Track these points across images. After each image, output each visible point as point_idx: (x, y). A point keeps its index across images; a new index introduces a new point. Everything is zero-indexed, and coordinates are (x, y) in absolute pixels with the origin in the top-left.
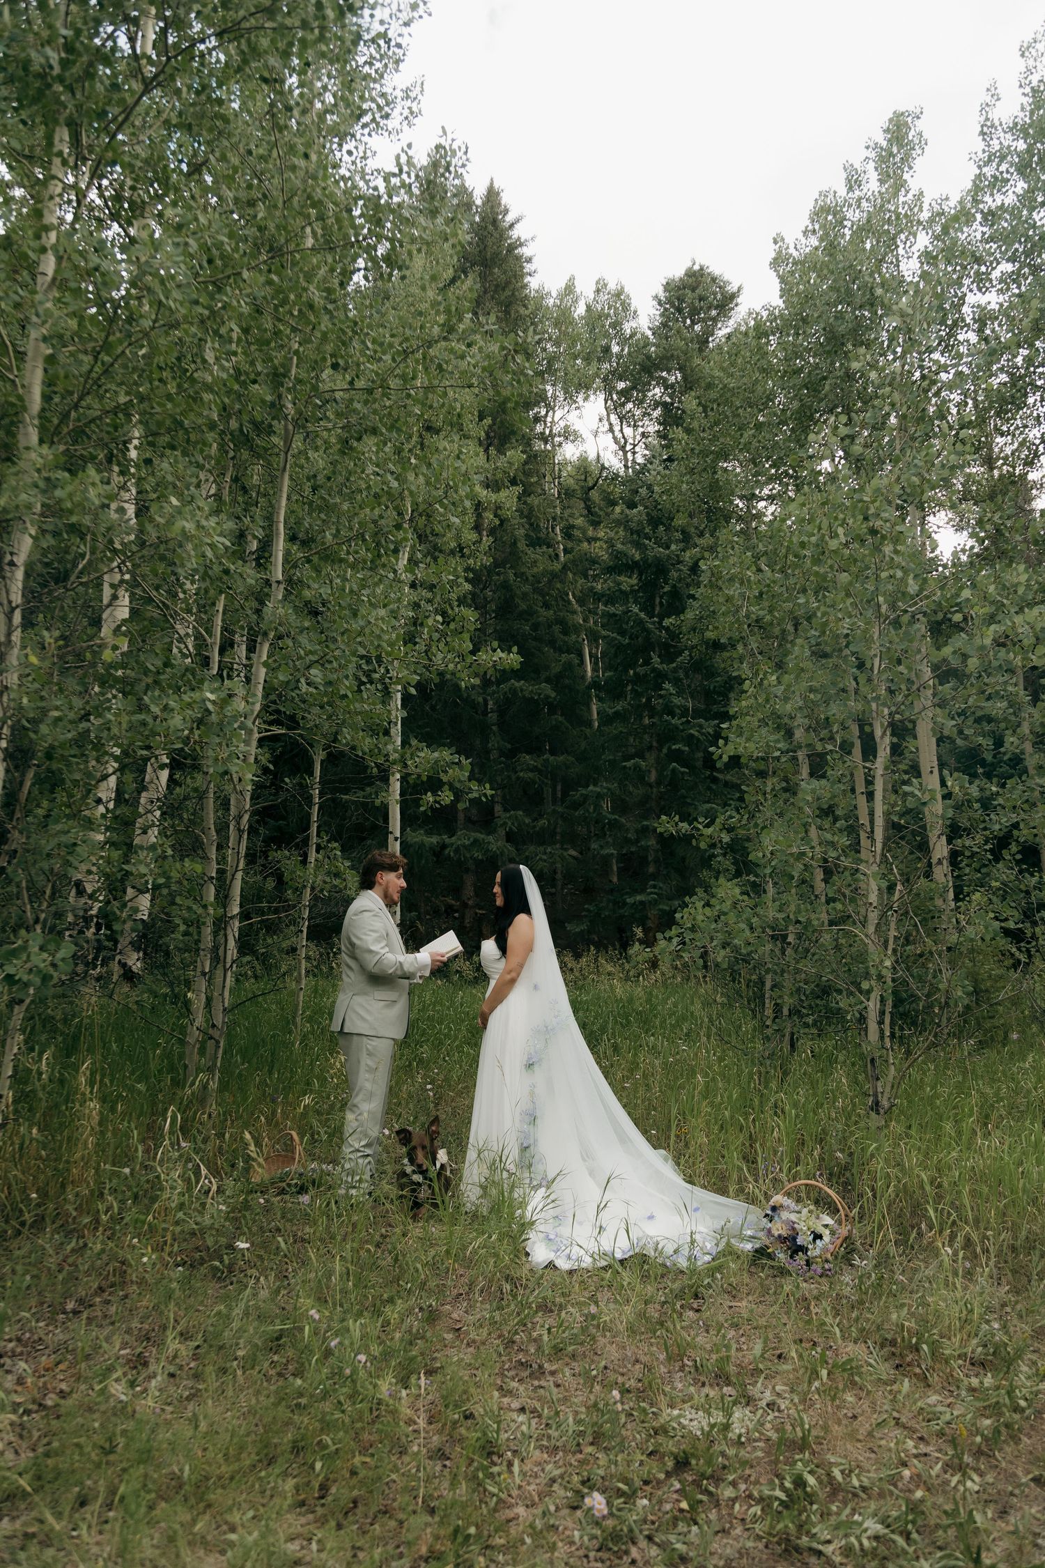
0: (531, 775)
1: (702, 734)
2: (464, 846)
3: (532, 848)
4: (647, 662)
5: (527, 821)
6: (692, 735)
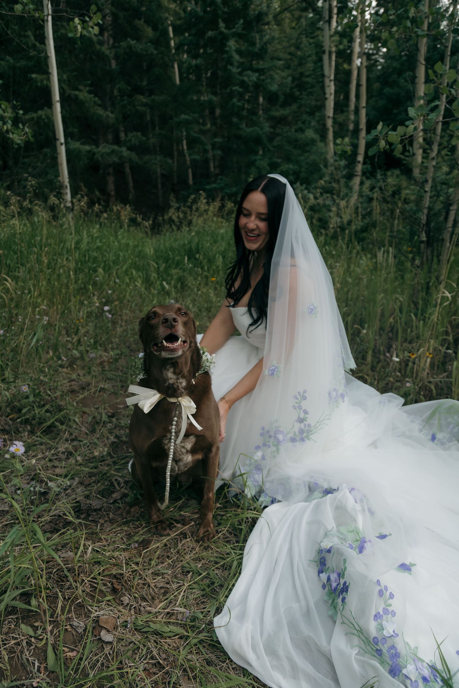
0: (143, 108)
1: (250, 81)
2: (106, 154)
3: (148, 157)
5: (144, 139)
6: (243, 81)
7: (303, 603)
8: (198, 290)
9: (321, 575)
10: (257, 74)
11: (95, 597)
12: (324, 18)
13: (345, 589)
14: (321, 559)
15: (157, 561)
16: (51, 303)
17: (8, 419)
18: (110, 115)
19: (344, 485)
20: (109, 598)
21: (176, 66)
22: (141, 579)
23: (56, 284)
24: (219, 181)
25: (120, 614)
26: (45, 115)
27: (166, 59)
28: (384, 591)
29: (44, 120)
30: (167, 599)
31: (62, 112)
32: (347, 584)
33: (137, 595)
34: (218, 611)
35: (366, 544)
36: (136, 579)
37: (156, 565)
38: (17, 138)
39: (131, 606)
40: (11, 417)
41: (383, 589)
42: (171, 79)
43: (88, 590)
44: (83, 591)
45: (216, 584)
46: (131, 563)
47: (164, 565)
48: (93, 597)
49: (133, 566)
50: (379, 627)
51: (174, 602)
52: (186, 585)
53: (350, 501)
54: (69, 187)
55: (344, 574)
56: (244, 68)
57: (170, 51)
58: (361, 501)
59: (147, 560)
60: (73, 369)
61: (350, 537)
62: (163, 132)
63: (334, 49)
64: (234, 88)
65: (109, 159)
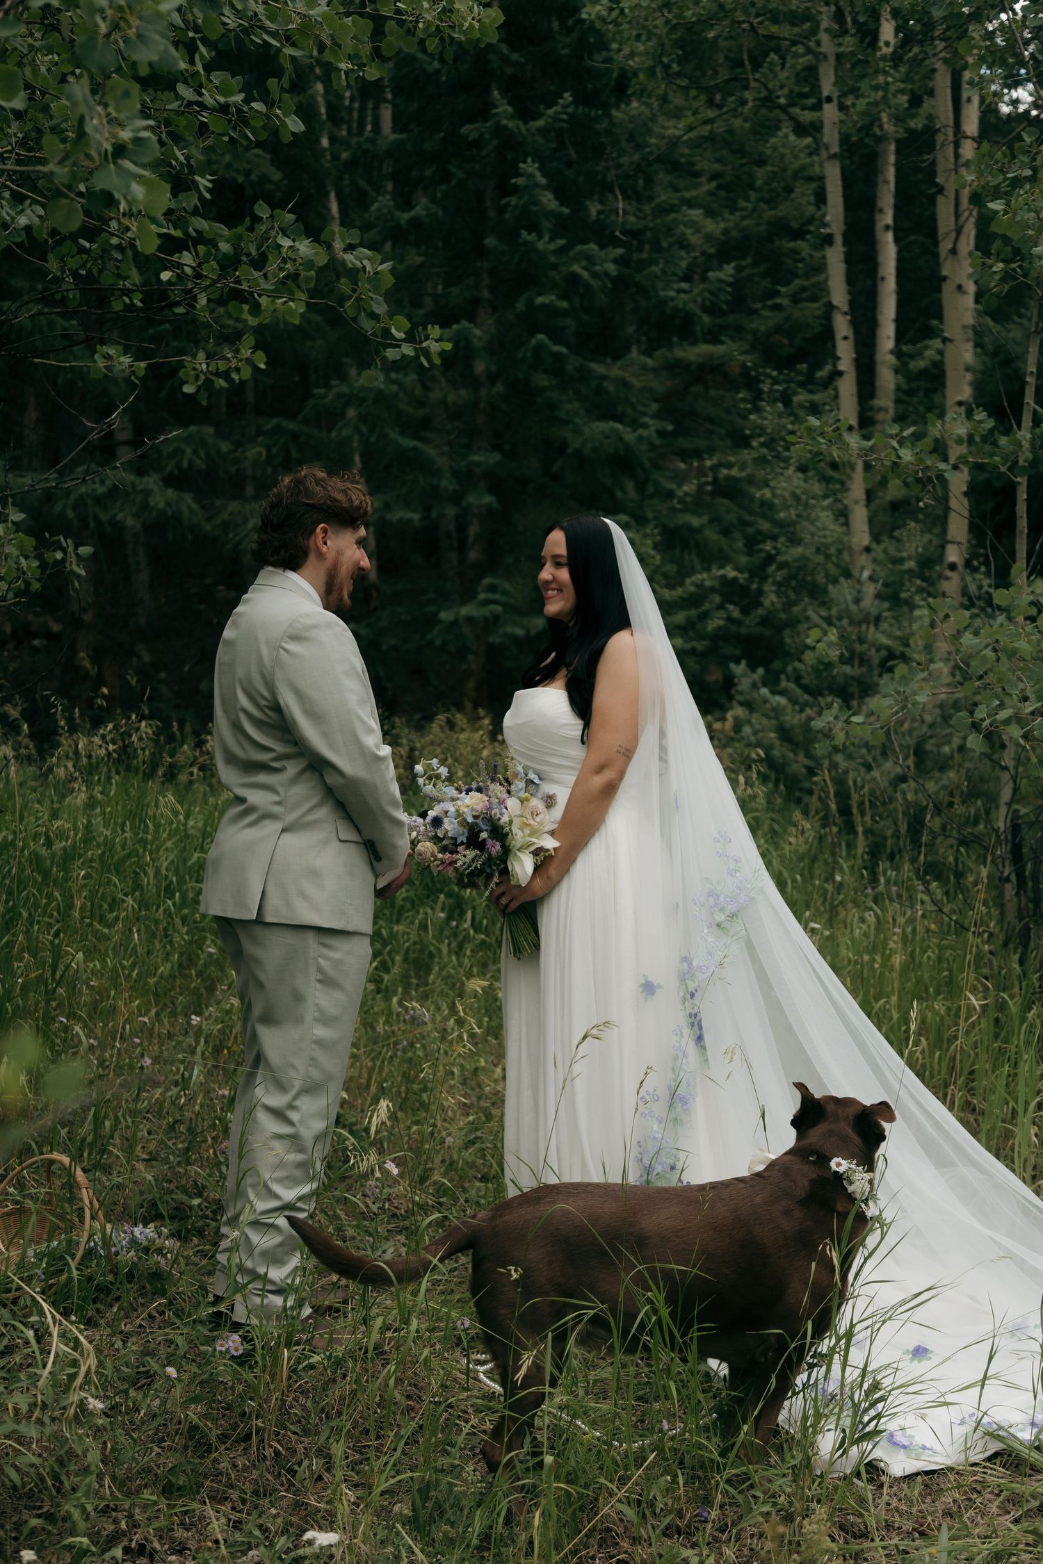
1: (595, 275)
2: (98, 500)
3: (234, 506)
4: (485, 111)
5: (225, 447)
6: (574, 277)
10: (620, 251)
21: (333, 200)
24: (482, 596)
62: (292, 426)
63: (889, 127)
64: (540, 300)
65: (104, 517)
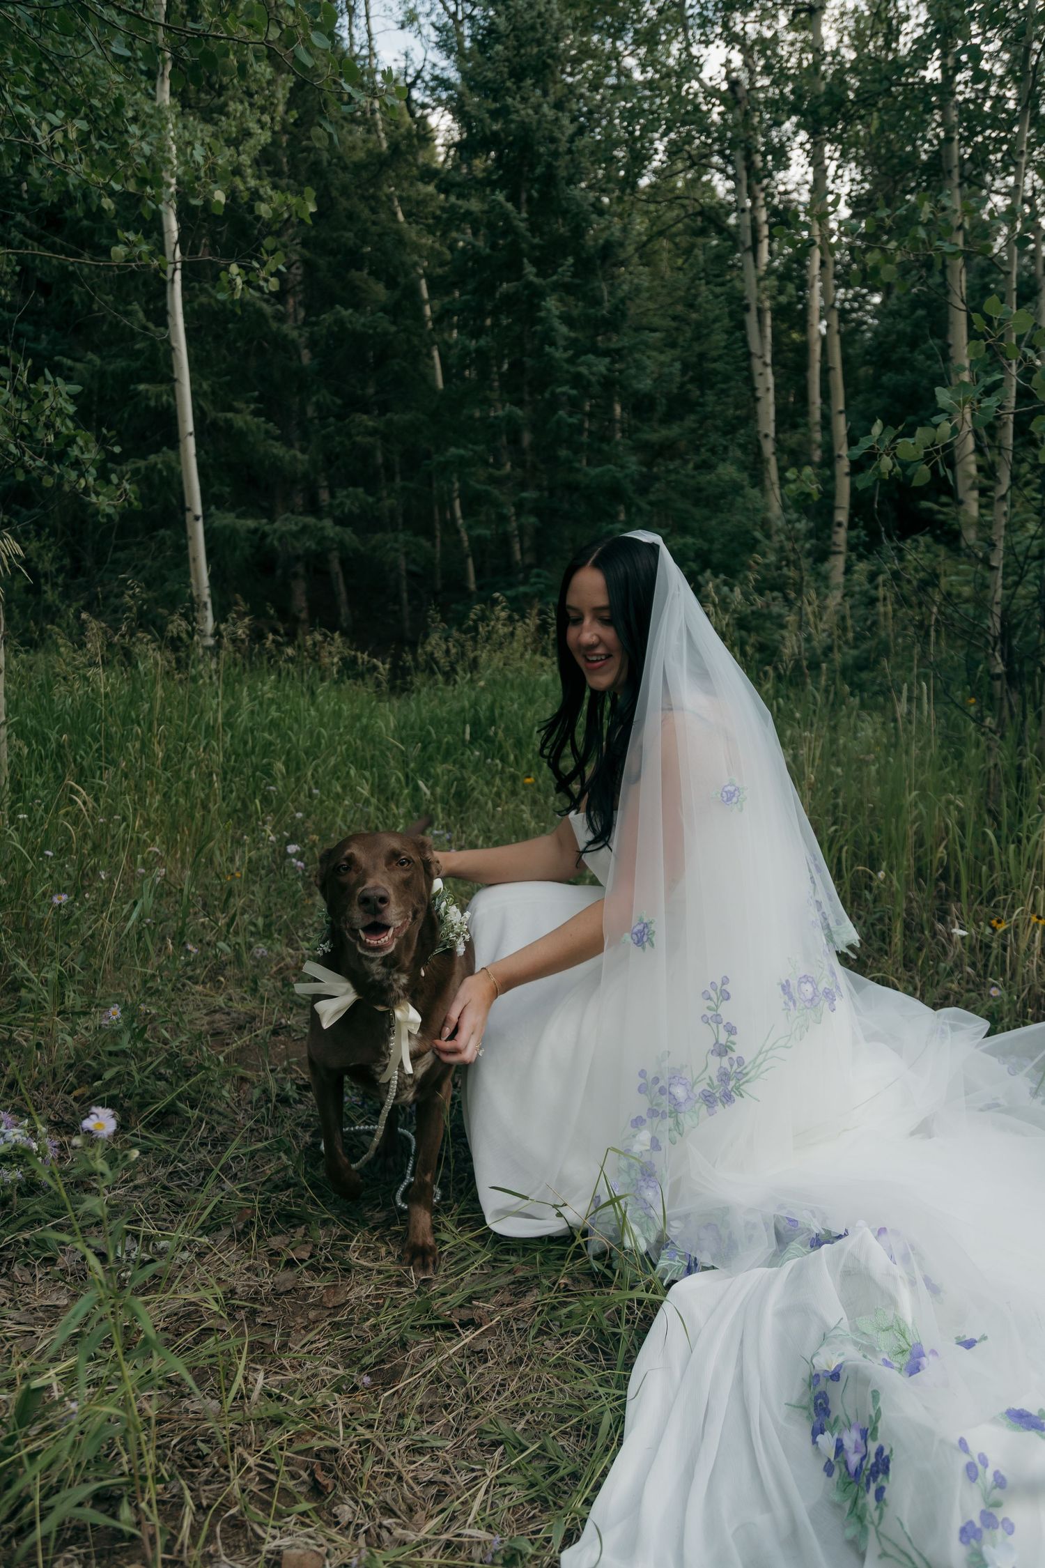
0: (369, 439)
3: (379, 536)
4: (518, 274)
5: (370, 500)
6: (579, 376)
7: (780, 1512)
8: (495, 806)
9: (820, 1438)
10: (607, 360)
11: (270, 1504)
12: (743, 243)
13: (882, 1465)
14: (816, 1398)
15: (418, 1417)
16: (170, 844)
17: (70, 1099)
18: (299, 455)
19: (861, 1223)
20: (304, 1506)
21: (436, 354)
22: (380, 1462)
23: (182, 801)
25: (331, 1546)
26: (163, 462)
27: (416, 341)
28: (980, 1467)
29: (160, 471)
30: (443, 1510)
31: (198, 455)
32: (886, 1452)
33: (370, 1502)
34: (571, 1537)
35: (924, 1360)
36: (369, 1464)
37: (416, 1429)
38: (105, 503)
39: (359, 1526)
40: (76, 1093)
41: (977, 1461)
42: (427, 379)
43: (254, 1487)
44: (243, 1491)
45: (562, 1472)
46: (355, 1424)
47: (434, 1428)
48: (265, 1506)
49: (361, 1430)
50: (976, 1559)
51: (462, 1518)
52: (491, 1474)
53: (878, 1258)
54: (209, 606)
55: (875, 1429)
56: (578, 350)
57: (425, 325)
58: (906, 1259)
59: (393, 1417)
60: (217, 985)
61: (885, 1342)
62: (411, 485)
63: (767, 304)
64: (559, 390)
65: (297, 545)
